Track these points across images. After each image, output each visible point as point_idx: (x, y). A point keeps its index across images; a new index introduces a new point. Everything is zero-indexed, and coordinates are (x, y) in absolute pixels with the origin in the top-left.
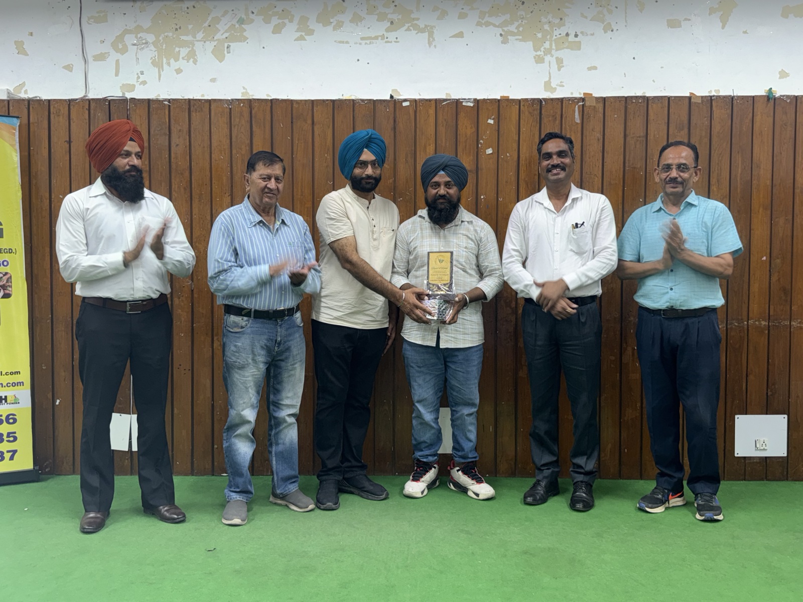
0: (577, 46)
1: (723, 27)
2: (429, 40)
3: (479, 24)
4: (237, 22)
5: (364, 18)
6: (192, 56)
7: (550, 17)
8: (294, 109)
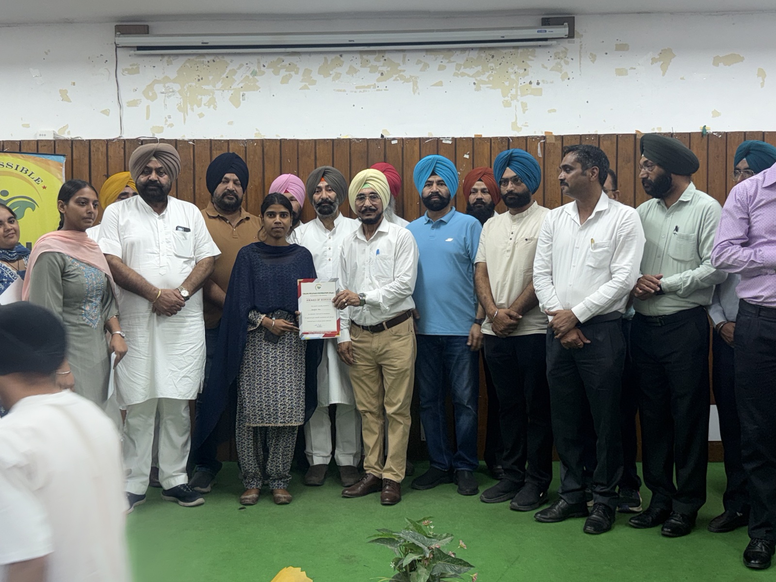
0: (539, 93)
1: (664, 75)
2: (413, 88)
3: (455, 75)
4: (251, 74)
5: (358, 70)
6: (212, 103)
7: (516, 68)
8: (300, 148)
